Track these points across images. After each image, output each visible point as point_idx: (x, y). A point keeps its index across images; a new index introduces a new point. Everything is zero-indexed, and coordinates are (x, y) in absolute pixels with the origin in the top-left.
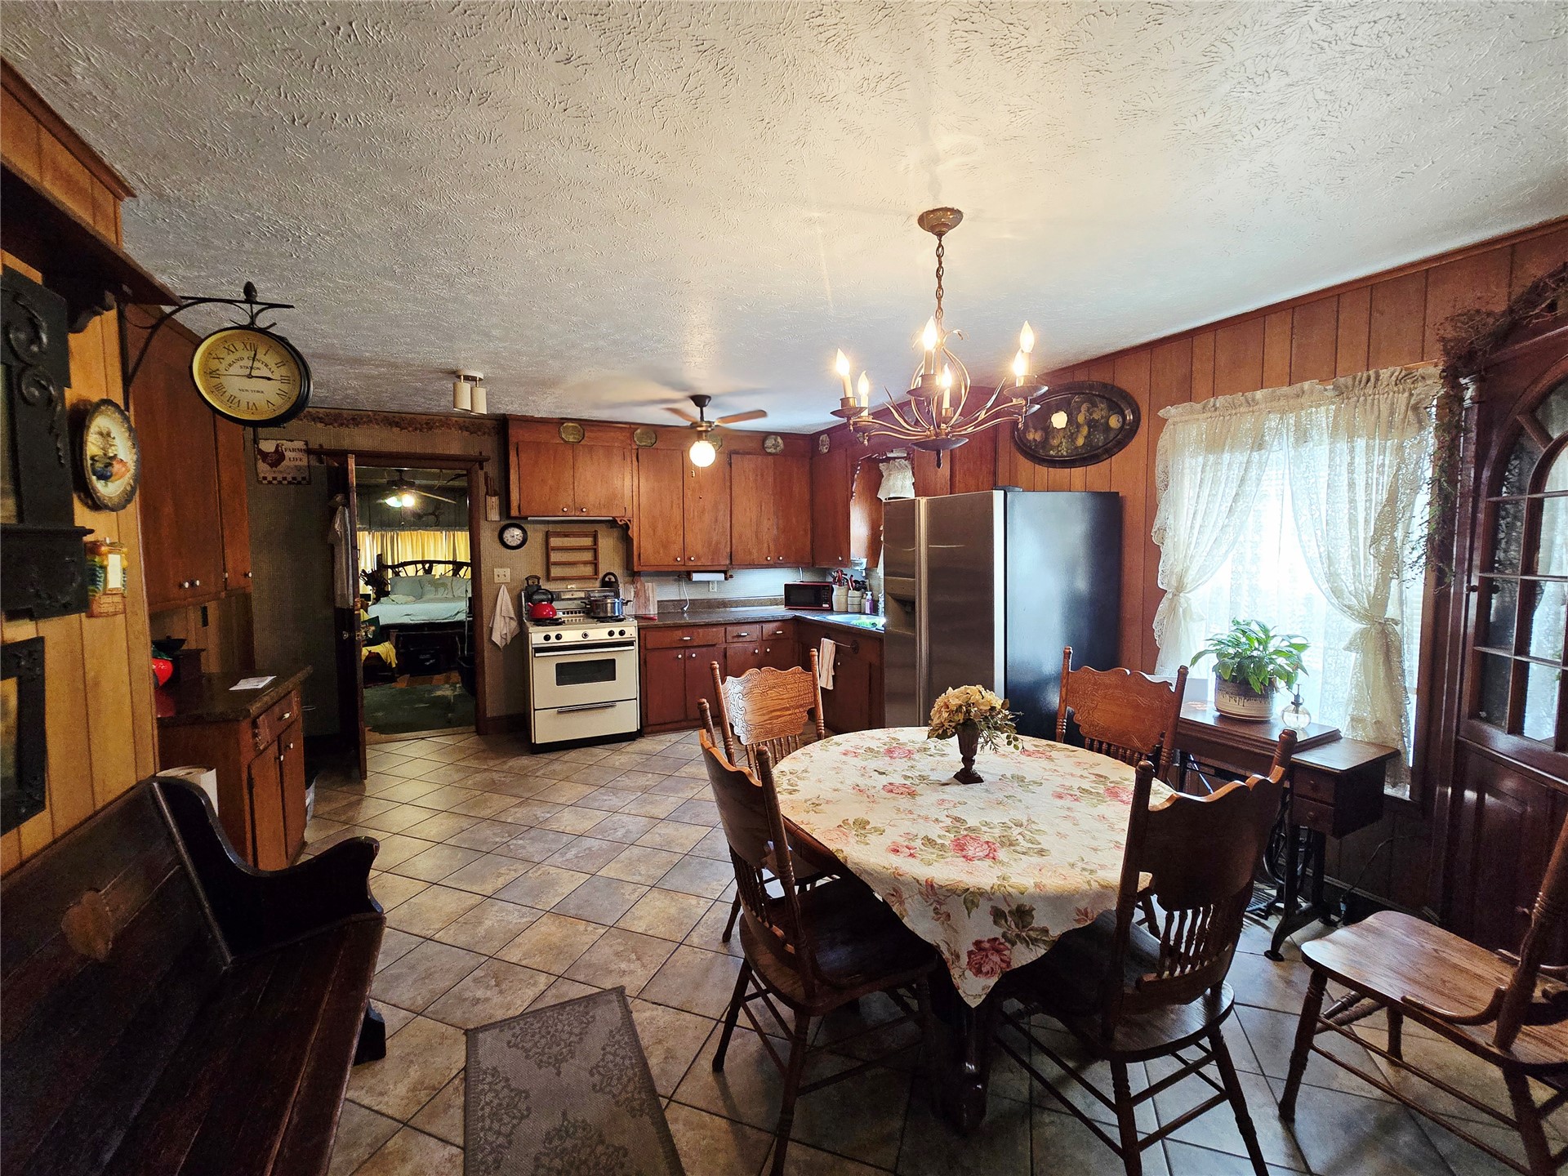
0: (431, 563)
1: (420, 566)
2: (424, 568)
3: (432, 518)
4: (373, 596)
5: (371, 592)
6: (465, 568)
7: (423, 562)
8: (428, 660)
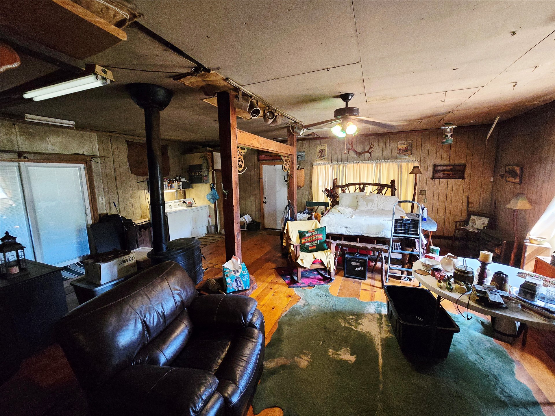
0: (365, 184)
1: (357, 186)
2: (360, 187)
3: (367, 155)
4: (330, 204)
5: (329, 201)
6: (386, 188)
7: (359, 184)
8: (358, 267)
